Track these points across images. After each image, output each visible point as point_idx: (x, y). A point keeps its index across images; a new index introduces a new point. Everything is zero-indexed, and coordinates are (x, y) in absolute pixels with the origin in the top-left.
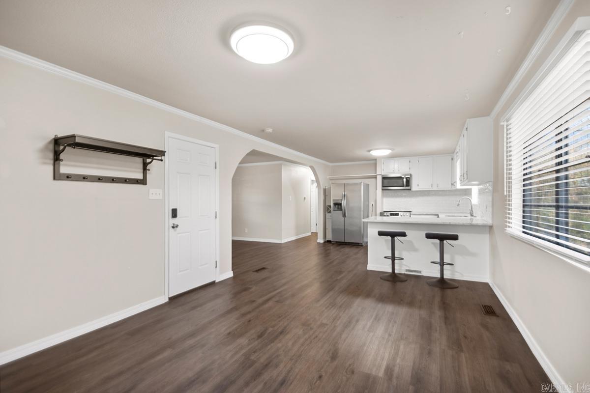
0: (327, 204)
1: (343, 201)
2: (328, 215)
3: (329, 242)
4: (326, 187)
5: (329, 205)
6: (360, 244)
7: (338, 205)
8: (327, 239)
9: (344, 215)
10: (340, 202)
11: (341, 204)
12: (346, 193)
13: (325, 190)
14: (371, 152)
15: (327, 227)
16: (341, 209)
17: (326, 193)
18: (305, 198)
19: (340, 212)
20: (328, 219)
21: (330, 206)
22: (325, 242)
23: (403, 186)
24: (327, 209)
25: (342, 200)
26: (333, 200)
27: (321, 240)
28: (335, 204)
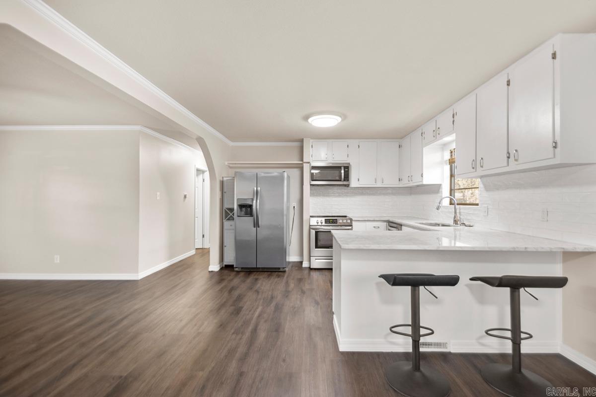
0: (226, 206)
1: (255, 202)
2: (227, 224)
3: (229, 267)
4: (225, 179)
5: (230, 207)
6: (281, 270)
7: (246, 209)
8: (225, 263)
9: (256, 224)
10: (250, 203)
11: (251, 206)
12: (259, 189)
13: (222, 183)
14: (310, 120)
15: (225, 244)
16: (251, 215)
17: (224, 189)
18: (185, 197)
19: (249, 220)
20: (227, 229)
21: (232, 210)
22: (222, 269)
23: (341, 181)
24: (227, 214)
25: (253, 200)
26: (238, 199)
27: (215, 267)
28: (241, 206)
